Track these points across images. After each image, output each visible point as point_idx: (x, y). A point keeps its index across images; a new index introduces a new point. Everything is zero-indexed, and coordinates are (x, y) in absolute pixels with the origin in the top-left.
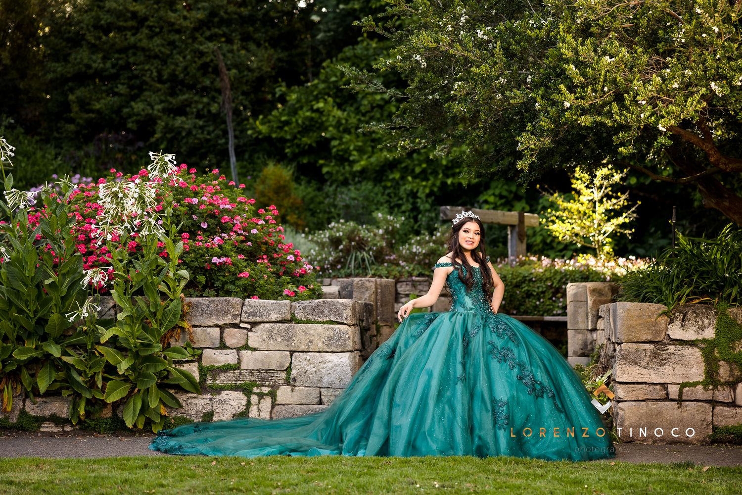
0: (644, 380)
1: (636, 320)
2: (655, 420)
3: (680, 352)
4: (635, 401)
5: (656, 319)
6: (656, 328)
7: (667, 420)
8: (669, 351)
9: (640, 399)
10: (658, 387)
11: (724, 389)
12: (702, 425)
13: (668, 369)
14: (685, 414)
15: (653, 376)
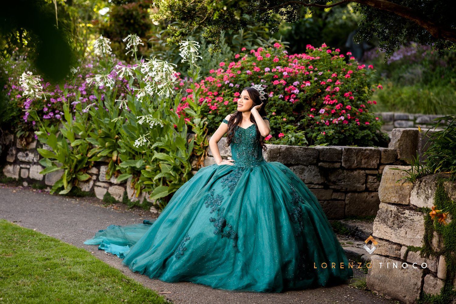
0: (387, 239)
1: (390, 183)
2: (388, 275)
3: (411, 218)
4: (379, 255)
5: (403, 184)
6: (403, 193)
7: (394, 277)
8: (405, 215)
9: (383, 254)
10: (395, 246)
11: (433, 259)
12: (414, 288)
13: (402, 231)
14: (406, 275)
15: (393, 236)
